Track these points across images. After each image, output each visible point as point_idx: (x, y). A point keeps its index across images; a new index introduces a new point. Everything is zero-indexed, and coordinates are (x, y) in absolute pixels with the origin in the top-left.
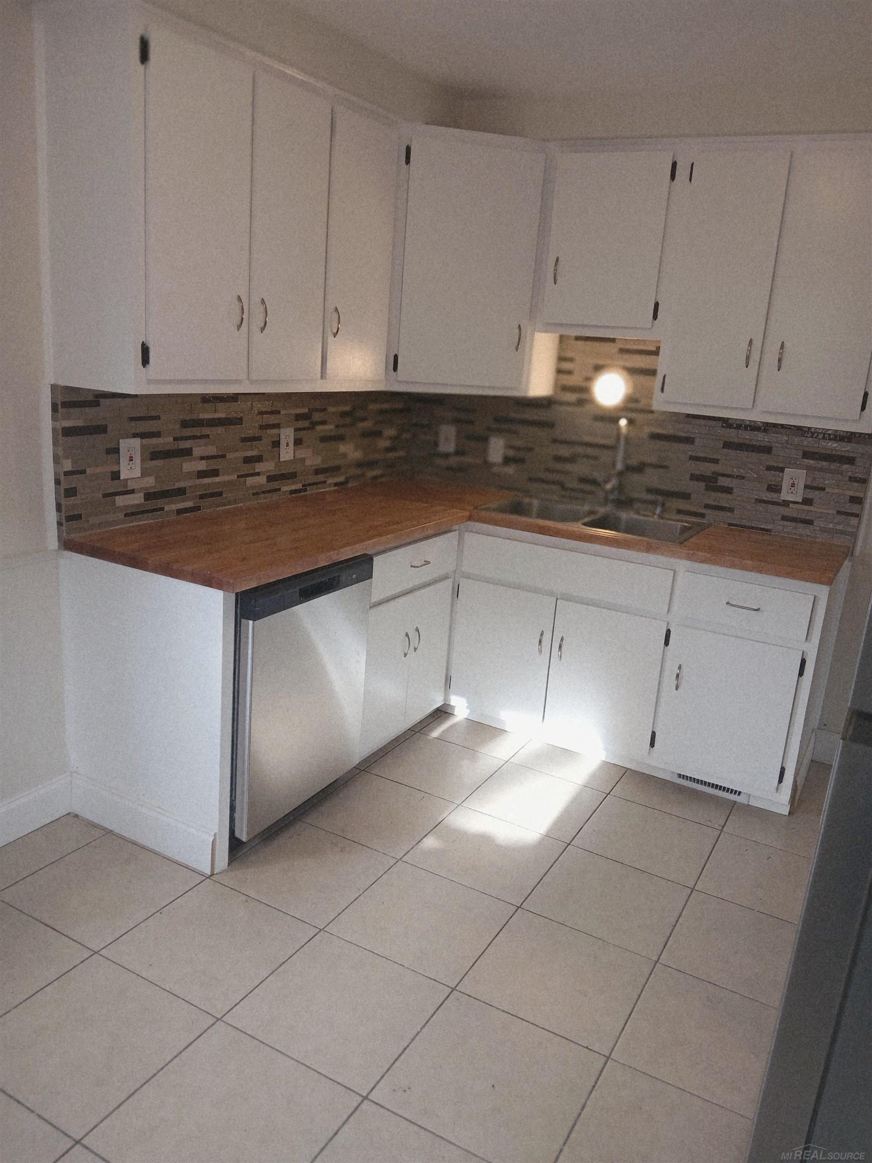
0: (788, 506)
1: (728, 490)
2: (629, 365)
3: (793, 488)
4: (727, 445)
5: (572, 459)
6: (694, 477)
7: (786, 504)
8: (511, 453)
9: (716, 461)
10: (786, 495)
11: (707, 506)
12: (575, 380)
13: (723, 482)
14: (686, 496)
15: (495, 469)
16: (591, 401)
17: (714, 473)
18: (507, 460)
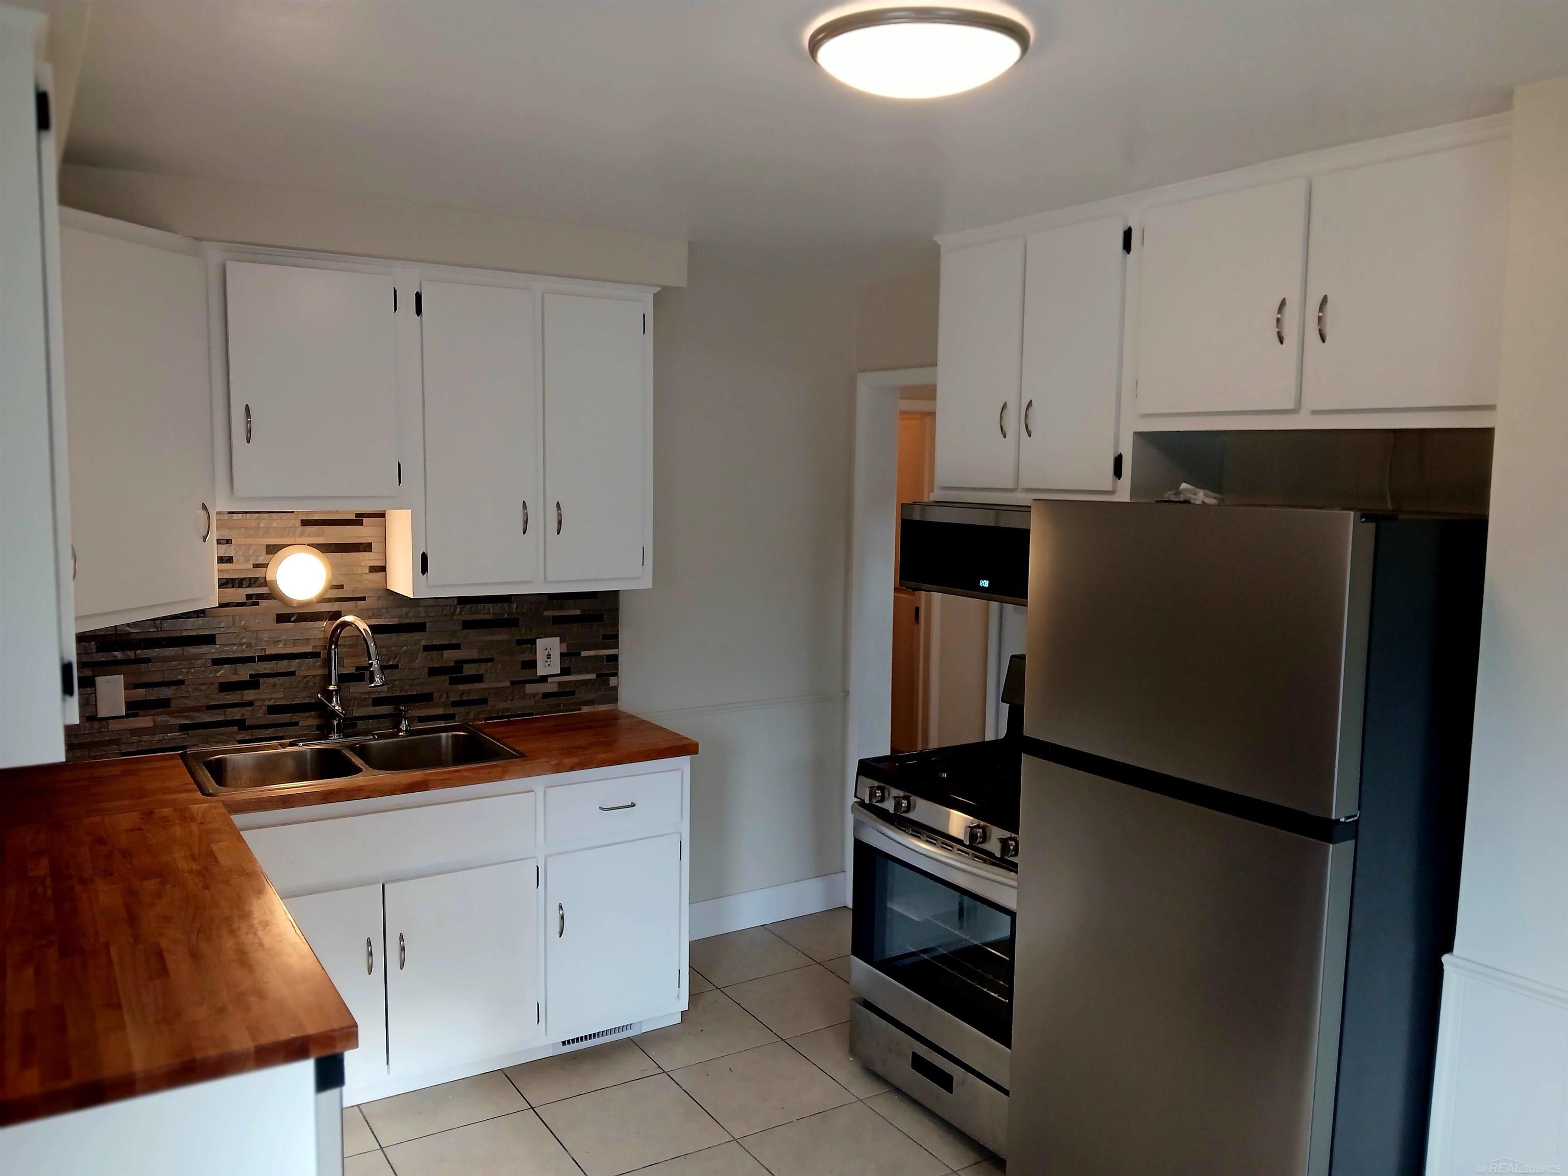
0: (546, 681)
1: (478, 678)
2: (321, 540)
3: (549, 660)
4: (468, 625)
5: (253, 683)
6: (433, 672)
7: (544, 679)
8: (140, 694)
9: (457, 647)
10: (541, 671)
11: (455, 704)
12: (241, 568)
13: (469, 670)
14: (426, 698)
15: (114, 726)
16: (273, 594)
17: (456, 662)
18: (134, 708)
